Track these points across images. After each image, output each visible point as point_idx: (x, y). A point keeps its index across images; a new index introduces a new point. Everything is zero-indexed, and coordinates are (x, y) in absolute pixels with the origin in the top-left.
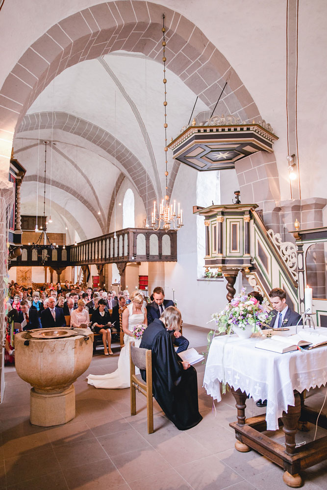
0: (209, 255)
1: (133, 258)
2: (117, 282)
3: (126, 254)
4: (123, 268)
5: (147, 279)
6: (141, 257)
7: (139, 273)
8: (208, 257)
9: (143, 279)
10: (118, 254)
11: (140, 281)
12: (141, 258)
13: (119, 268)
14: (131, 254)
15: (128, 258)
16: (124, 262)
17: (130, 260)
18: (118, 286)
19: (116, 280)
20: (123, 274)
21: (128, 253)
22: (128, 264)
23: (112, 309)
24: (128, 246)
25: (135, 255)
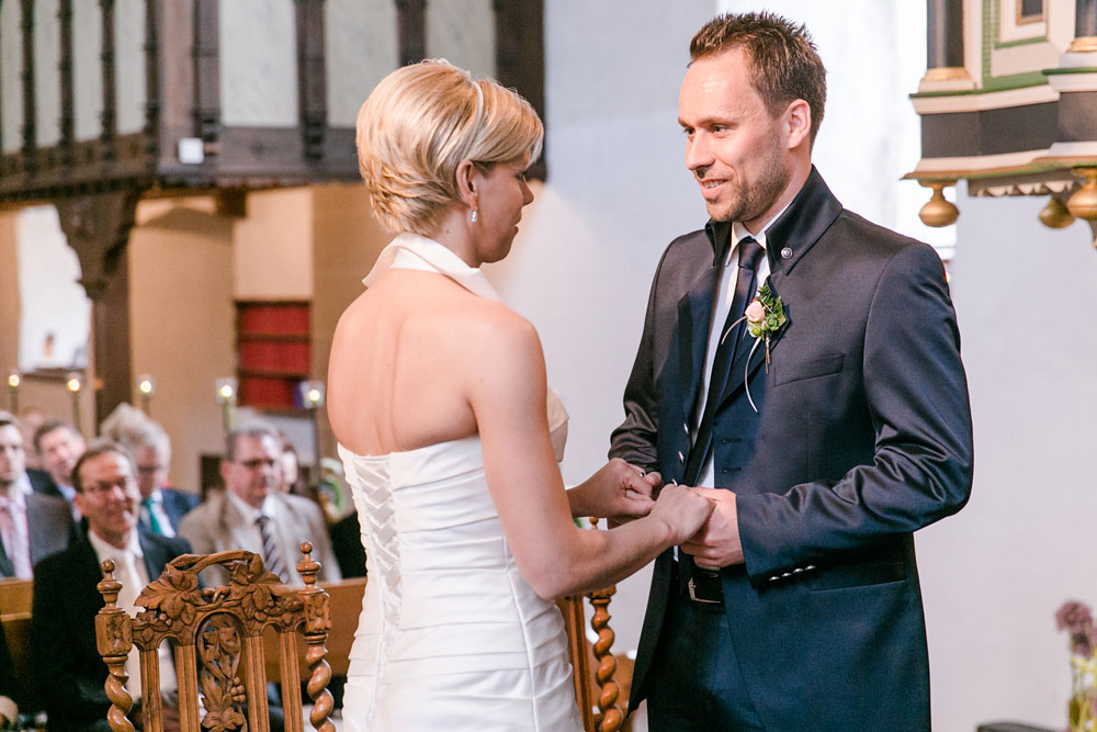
0: (955, 57)
1: (192, 151)
2: (61, 357)
3: (131, 120)
4: (111, 239)
5: (306, 323)
6: (259, 141)
7: (230, 281)
8: (943, 78)
9: (267, 326)
10: (67, 123)
11: (243, 342)
12: (258, 149)
13: (76, 237)
14: (174, 115)
15: (154, 150)
16: (114, 185)
17: (166, 164)
18: (74, 384)
19: (50, 339)
20: (112, 283)
21: (153, 112)
22: (147, 210)
23: (25, 572)
24: (152, 49)
25: (205, 123)
